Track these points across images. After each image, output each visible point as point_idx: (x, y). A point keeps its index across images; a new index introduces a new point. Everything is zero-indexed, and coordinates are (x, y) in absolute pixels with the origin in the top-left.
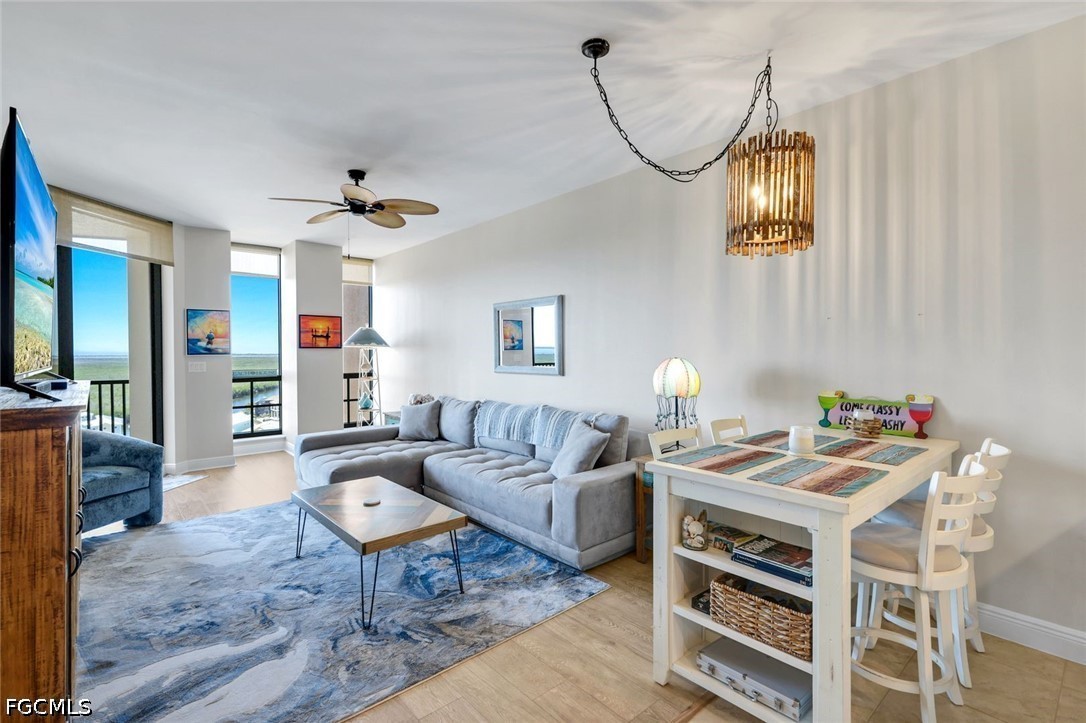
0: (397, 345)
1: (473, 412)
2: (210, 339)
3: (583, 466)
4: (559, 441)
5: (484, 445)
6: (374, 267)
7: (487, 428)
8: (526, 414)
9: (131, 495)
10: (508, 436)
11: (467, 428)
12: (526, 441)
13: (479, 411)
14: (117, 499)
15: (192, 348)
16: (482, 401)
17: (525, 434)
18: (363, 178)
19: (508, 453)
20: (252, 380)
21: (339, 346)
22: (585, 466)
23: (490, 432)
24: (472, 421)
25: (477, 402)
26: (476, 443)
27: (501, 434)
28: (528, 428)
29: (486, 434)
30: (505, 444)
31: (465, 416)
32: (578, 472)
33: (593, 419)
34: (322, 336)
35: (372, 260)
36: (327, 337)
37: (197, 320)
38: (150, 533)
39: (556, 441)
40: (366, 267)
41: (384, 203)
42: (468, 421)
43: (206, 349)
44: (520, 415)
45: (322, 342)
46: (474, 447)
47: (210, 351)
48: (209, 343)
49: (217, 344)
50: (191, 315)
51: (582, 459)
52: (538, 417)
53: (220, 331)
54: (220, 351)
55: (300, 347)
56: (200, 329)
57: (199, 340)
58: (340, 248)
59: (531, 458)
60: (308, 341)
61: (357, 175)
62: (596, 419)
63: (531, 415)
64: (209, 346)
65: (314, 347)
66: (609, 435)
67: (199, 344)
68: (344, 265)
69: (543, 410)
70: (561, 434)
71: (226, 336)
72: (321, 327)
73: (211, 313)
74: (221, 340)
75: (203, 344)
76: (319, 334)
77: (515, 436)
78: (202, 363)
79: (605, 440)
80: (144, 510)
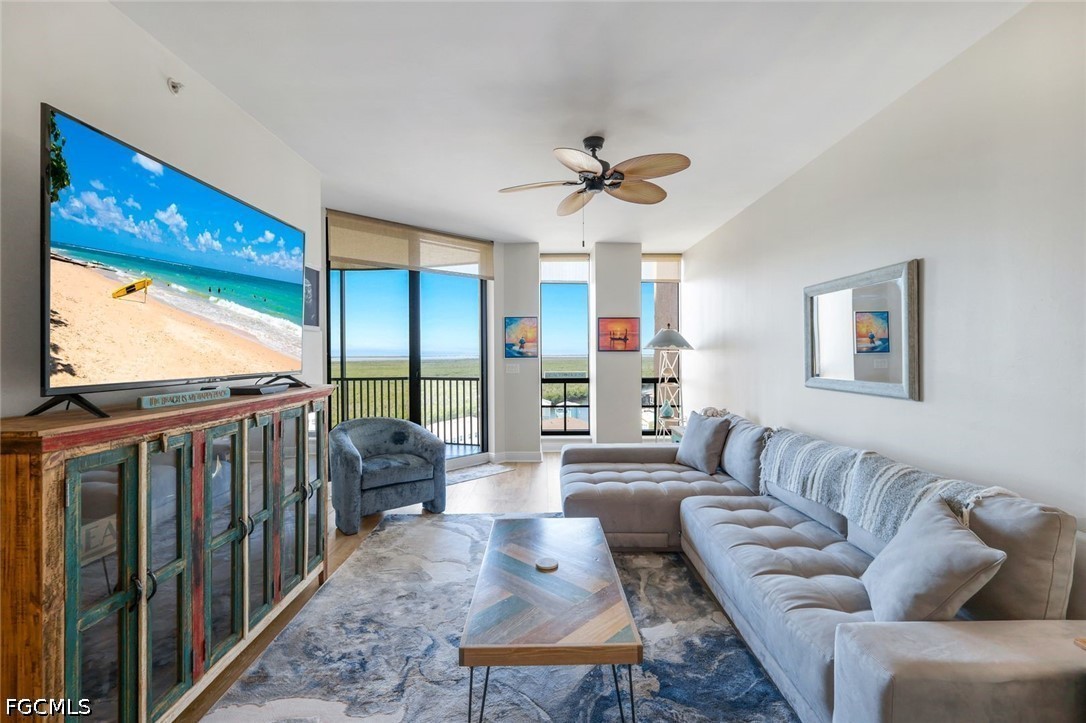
0: (701, 348)
1: (760, 443)
2: (522, 343)
3: (925, 606)
4: (889, 525)
5: (772, 493)
6: (682, 262)
7: (776, 471)
8: (835, 460)
9: (418, 484)
10: (804, 492)
11: (750, 464)
12: (831, 506)
13: (768, 443)
14: (406, 487)
15: (509, 352)
16: (775, 429)
17: (831, 496)
18: (600, 146)
19: (804, 517)
20: (565, 381)
21: (636, 350)
22: (929, 609)
23: (779, 477)
24: (757, 456)
25: (767, 430)
26: (762, 489)
27: (793, 486)
28: (835, 487)
29: (774, 479)
30: (799, 502)
31: (749, 447)
32: (909, 616)
33: (971, 500)
34: (620, 339)
35: (680, 254)
36: (625, 339)
37: (512, 326)
38: (429, 522)
39: (883, 523)
40: (675, 263)
41: (622, 169)
42: (753, 455)
43: (519, 353)
44: (824, 461)
45: (620, 345)
46: (757, 493)
47: (522, 355)
48: (521, 347)
49: (528, 348)
50: (509, 321)
51: (922, 591)
52: (854, 473)
53: (530, 335)
54: (530, 354)
55: (599, 350)
56: (515, 335)
57: (513, 345)
58: (639, 244)
59: (839, 536)
60: (606, 344)
61: (594, 143)
62: (978, 503)
63: (840, 466)
64: (521, 350)
65: (612, 350)
66: (1000, 554)
67: (514, 348)
68: (643, 264)
69: (864, 460)
70: (894, 513)
71: (535, 340)
72: (619, 329)
73: (523, 320)
74: (531, 344)
75: (516, 348)
76: (618, 337)
77: (814, 494)
78: (516, 365)
79: (987, 565)
80: (429, 499)
